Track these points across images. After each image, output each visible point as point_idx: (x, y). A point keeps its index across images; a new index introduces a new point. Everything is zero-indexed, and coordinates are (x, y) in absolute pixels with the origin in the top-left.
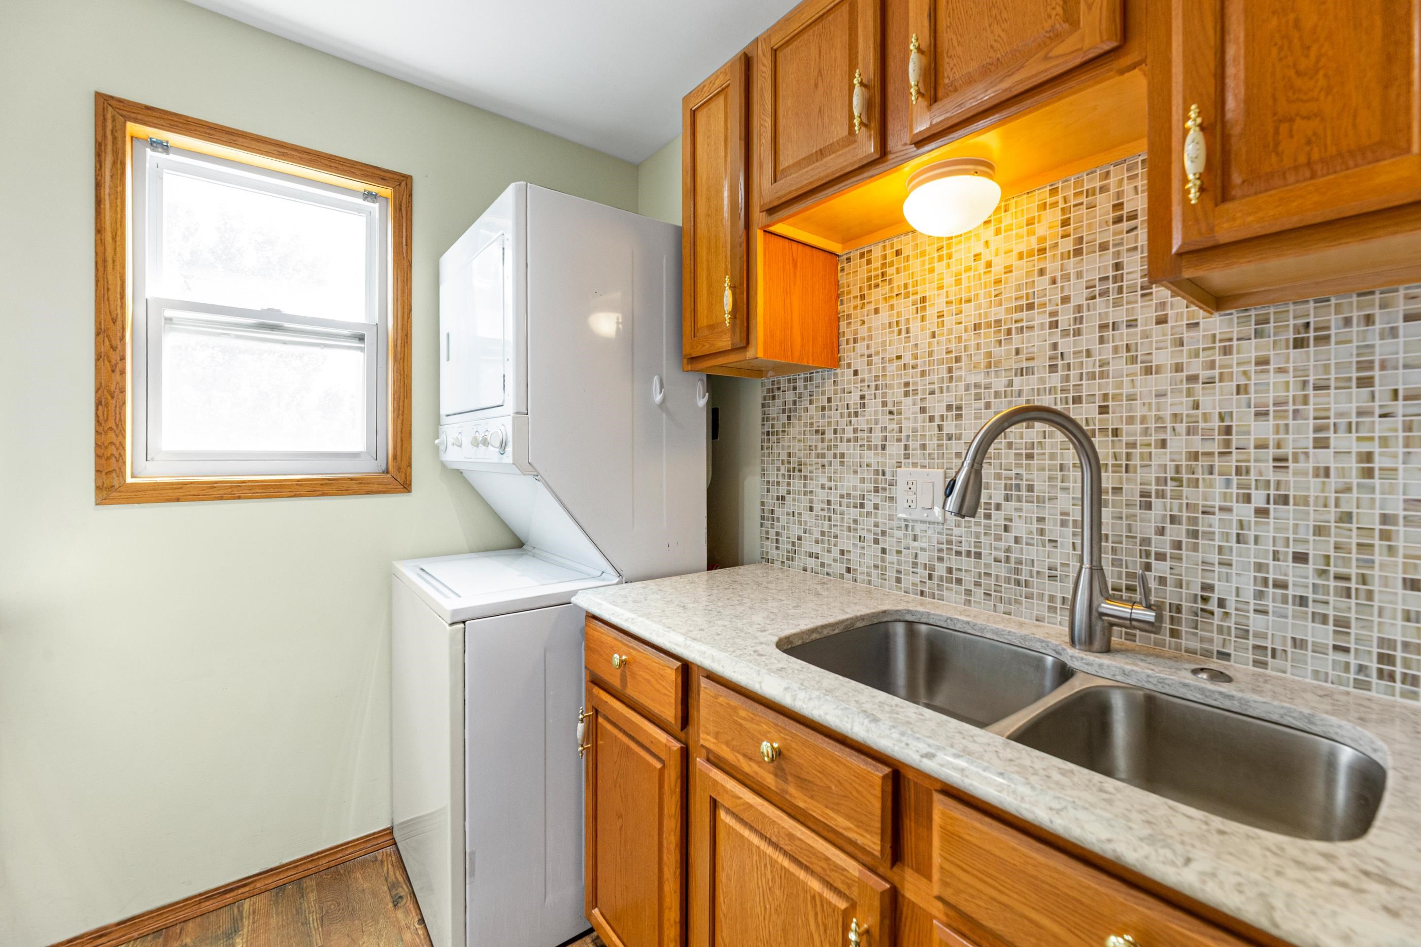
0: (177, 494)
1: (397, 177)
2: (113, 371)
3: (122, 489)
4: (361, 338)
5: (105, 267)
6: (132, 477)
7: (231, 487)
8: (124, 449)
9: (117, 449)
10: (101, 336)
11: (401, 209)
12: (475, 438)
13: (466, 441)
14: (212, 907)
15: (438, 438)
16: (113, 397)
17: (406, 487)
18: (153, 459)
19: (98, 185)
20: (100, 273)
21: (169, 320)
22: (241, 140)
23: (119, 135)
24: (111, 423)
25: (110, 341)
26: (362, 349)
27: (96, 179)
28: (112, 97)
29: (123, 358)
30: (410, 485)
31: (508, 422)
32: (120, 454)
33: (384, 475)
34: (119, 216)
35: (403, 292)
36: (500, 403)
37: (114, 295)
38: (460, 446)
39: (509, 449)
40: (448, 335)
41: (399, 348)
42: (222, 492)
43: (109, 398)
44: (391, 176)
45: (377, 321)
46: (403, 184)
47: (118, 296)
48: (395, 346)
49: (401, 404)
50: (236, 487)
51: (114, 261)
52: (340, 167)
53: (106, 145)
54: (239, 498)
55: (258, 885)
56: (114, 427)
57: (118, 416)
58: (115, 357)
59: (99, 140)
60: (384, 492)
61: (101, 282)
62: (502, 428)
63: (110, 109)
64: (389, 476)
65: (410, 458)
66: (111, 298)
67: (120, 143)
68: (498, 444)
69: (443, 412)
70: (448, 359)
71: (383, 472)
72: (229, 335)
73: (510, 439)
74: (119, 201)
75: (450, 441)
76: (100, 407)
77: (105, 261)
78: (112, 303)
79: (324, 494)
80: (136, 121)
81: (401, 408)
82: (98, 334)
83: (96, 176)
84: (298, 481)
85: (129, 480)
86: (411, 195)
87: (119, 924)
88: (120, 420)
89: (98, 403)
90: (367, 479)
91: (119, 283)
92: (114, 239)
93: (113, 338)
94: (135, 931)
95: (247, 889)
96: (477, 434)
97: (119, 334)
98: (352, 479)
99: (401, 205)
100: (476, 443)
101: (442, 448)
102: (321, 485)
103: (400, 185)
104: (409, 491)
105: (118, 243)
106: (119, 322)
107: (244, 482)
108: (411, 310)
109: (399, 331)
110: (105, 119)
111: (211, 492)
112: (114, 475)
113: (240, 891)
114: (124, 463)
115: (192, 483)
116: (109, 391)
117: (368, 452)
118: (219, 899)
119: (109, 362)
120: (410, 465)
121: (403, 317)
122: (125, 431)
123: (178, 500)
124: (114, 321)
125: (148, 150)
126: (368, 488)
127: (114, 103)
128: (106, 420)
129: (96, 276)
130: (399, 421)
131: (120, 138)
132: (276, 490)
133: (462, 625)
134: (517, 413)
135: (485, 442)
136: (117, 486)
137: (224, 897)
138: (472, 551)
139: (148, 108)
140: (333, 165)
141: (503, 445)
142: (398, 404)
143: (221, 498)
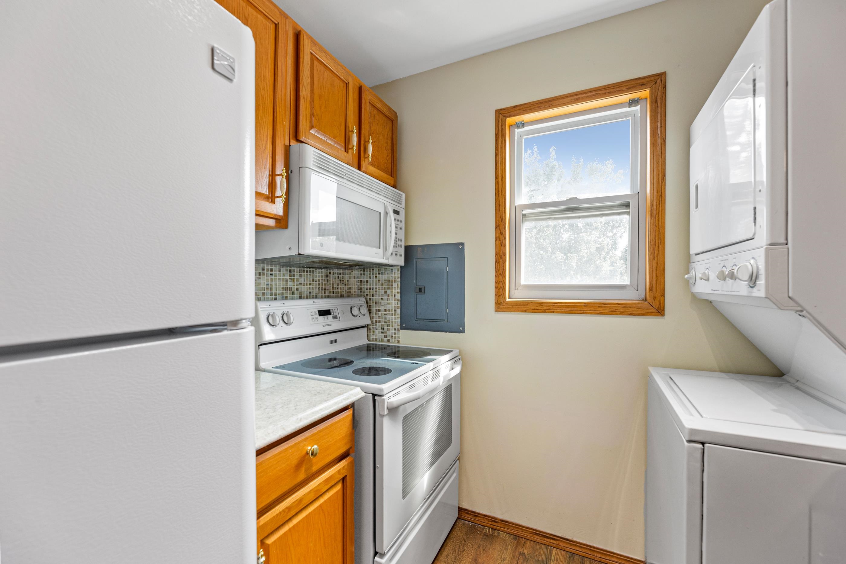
0: (526, 308)
1: (652, 79)
2: (501, 246)
3: (504, 304)
4: (627, 205)
5: (498, 194)
6: (509, 298)
7: (550, 306)
8: (505, 284)
9: (503, 284)
10: (497, 229)
11: (656, 101)
12: (722, 272)
13: (713, 276)
14: (539, 541)
15: (688, 273)
16: (501, 258)
17: (660, 311)
18: (517, 289)
19: (496, 155)
20: (497, 198)
21: (524, 215)
22: (555, 103)
23: (503, 127)
24: (501, 272)
25: (500, 231)
26: (628, 213)
27: (496, 152)
28: (501, 109)
29: (505, 239)
30: (664, 310)
31: (761, 254)
32: (503, 286)
33: (642, 302)
34: (504, 167)
35: (658, 163)
36: (750, 236)
37: (502, 208)
38: (708, 280)
39: (761, 282)
40: (697, 187)
41: (655, 207)
42: (545, 308)
43: (500, 259)
44: (649, 79)
45: (639, 191)
46: (659, 81)
47: (503, 207)
48: (652, 205)
49: (656, 248)
50: (552, 305)
51: (502, 191)
52: (612, 90)
53: (499, 134)
54: (553, 312)
55: (561, 544)
56: (501, 273)
57: (503, 267)
58: (502, 238)
59: (497, 133)
60: (642, 315)
61: (497, 202)
62: (752, 262)
63: (500, 115)
64: (647, 303)
65: (664, 290)
66: (501, 210)
67: (504, 131)
68: (746, 277)
69: (693, 251)
70: (697, 207)
71: (643, 300)
72: (551, 218)
73: (762, 272)
74: (504, 159)
75: (699, 275)
76: (497, 264)
77: (498, 191)
78: (501, 211)
79: (600, 314)
80: (510, 116)
81: (656, 252)
82: (496, 228)
83: (496, 151)
84: (585, 303)
85: (507, 299)
86: (665, 87)
87: (502, 520)
88: (504, 270)
89: (496, 262)
90: (629, 304)
91: (504, 201)
92: (502, 180)
93: (501, 229)
94: (508, 529)
95: (555, 542)
96: (724, 269)
97: (503, 226)
98: (619, 304)
99: (656, 98)
100: (722, 277)
101: (692, 281)
102: (599, 307)
103: (656, 83)
104: (663, 315)
105: (503, 181)
106: (503, 221)
107: (556, 303)
108: (664, 175)
109: (655, 193)
110: (499, 121)
111: (540, 308)
112: (501, 297)
113: (552, 541)
114: (505, 291)
115: (532, 302)
116: (500, 255)
117: (631, 285)
118: (542, 538)
119: (500, 241)
120: (663, 295)
121: (658, 183)
122: (505, 275)
123: (526, 311)
124: (502, 220)
125: (516, 129)
126: (631, 311)
127: (501, 112)
128: (499, 270)
129: (496, 199)
130: (655, 262)
131: (504, 129)
132: (573, 309)
133: (700, 446)
134: (771, 244)
135: (732, 276)
136: (502, 303)
137: (544, 538)
138: (721, 371)
139: (514, 107)
140: (607, 91)
141: (753, 279)
142: (654, 250)
143: (544, 312)
